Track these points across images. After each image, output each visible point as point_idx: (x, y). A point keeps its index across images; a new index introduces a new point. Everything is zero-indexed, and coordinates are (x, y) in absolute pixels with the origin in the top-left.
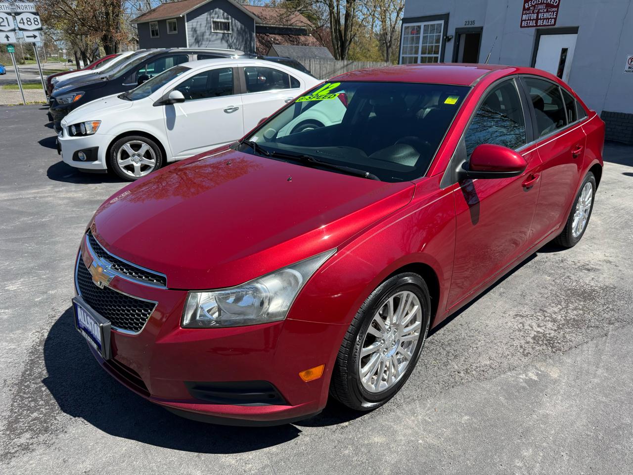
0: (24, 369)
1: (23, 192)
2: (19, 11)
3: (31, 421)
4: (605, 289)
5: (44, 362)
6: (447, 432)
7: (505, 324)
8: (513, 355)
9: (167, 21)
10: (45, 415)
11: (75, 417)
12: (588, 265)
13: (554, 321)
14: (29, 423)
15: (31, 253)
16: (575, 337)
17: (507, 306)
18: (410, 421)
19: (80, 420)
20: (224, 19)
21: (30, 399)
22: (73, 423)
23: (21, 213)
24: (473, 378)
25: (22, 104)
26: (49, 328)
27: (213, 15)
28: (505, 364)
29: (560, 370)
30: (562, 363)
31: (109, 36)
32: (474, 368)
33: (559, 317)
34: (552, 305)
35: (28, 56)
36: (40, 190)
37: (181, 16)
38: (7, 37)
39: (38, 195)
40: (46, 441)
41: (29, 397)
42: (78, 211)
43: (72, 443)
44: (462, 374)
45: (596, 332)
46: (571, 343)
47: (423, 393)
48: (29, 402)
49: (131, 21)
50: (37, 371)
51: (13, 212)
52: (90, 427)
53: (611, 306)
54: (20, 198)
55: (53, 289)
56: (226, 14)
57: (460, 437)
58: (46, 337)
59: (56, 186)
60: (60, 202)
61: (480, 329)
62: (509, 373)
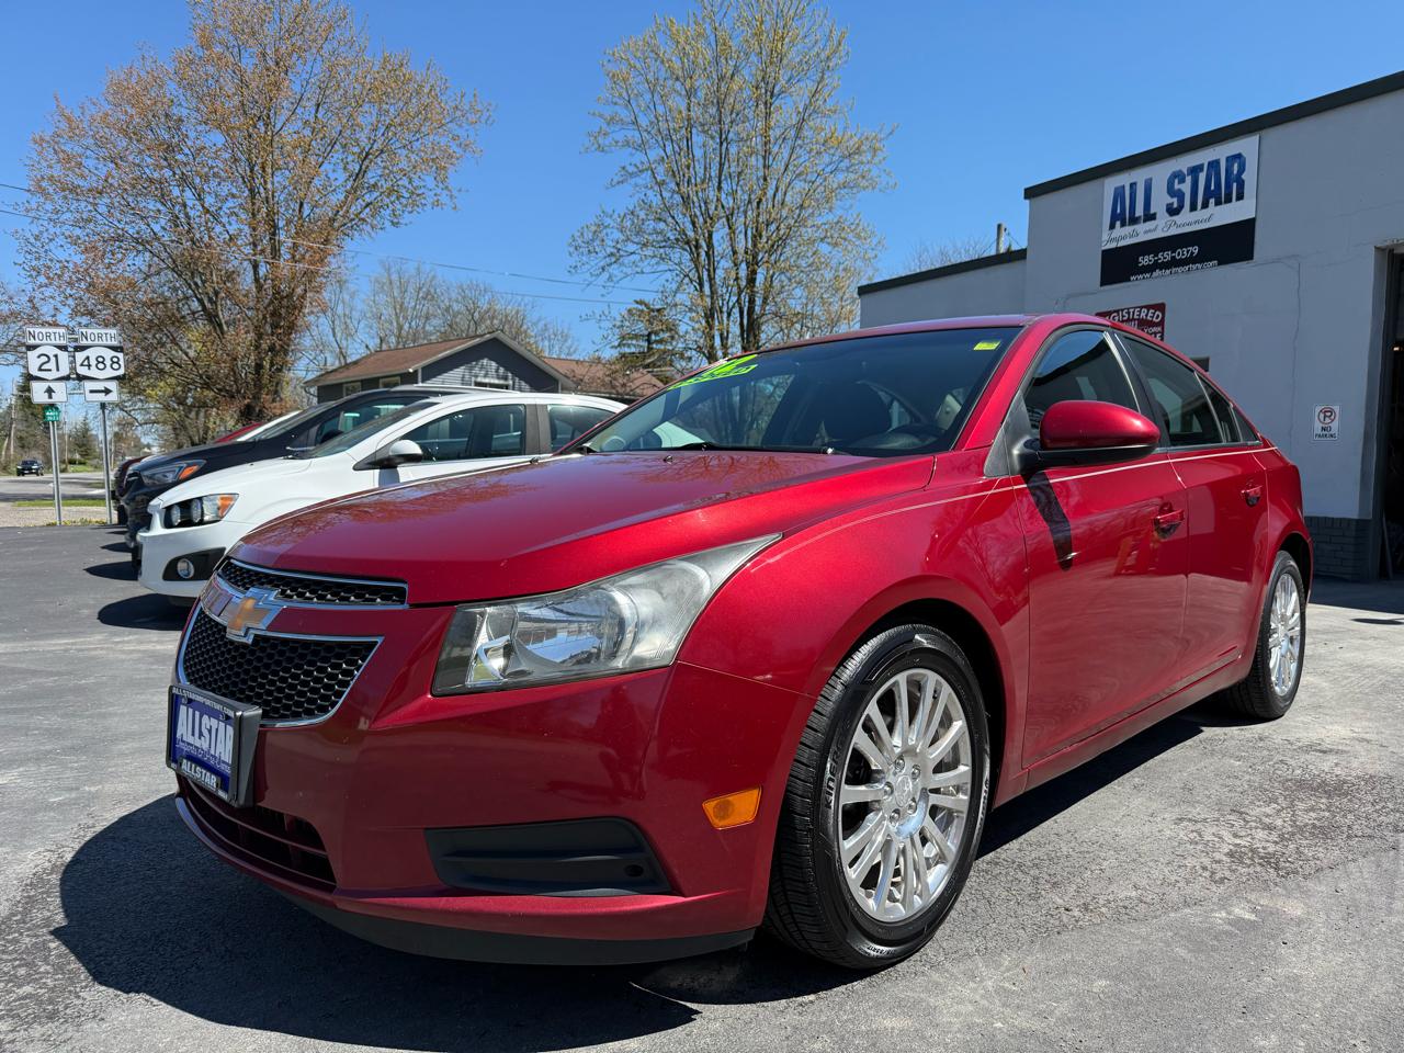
0: (7, 913)
1: (42, 643)
2: (84, 342)
3: (15, 1001)
4: (1371, 780)
5: (58, 900)
6: (1063, 1008)
7: (1157, 834)
8: (1188, 882)
9: (381, 381)
10: (52, 990)
11: (128, 992)
12: (1320, 744)
13: (1270, 828)
14: (9, 1004)
15: (46, 730)
16: (1325, 854)
17: (1154, 806)
18: (967, 990)
19: (140, 999)
20: (498, 378)
21: (17, 962)
22: (123, 1003)
23: (34, 673)
24: (1104, 919)
25: (54, 525)
26: (77, 847)
27: (476, 370)
28: (1174, 895)
29: (1305, 904)
30: (1306, 893)
31: (257, 409)
32: (1101, 902)
33: (1279, 822)
34: (1258, 803)
35: (77, 456)
36: (78, 640)
37: (411, 370)
38: (50, 391)
39: (74, 647)
40: (50, 1035)
41: (15, 959)
42: (163, 670)
43: (115, 1038)
44: (1076, 913)
45: (1370, 844)
46: (1318, 862)
47: (990, 945)
48: (14, 968)
49: (306, 383)
50: (38, 915)
51: (13, 671)
52: (165, 1009)
53: (1390, 805)
54: (33, 652)
55: (94, 784)
56: (502, 370)
57: (1096, 1015)
58: (69, 859)
59: (115, 634)
60: (123, 657)
61: (1101, 841)
62: (1187, 911)
